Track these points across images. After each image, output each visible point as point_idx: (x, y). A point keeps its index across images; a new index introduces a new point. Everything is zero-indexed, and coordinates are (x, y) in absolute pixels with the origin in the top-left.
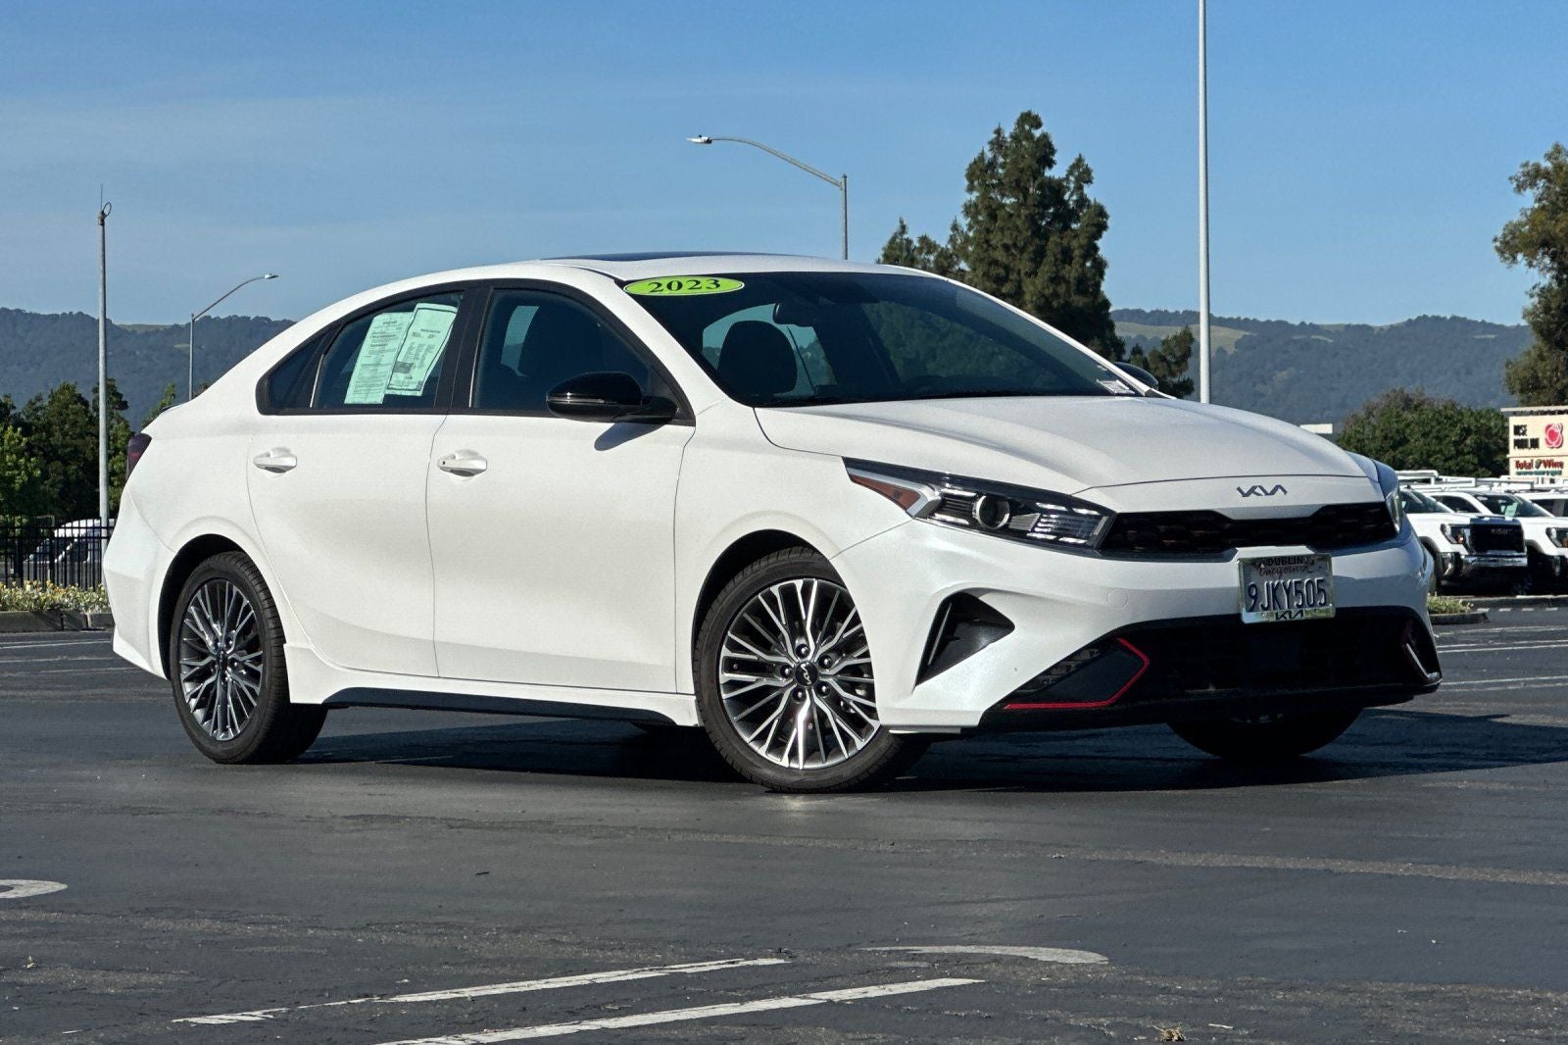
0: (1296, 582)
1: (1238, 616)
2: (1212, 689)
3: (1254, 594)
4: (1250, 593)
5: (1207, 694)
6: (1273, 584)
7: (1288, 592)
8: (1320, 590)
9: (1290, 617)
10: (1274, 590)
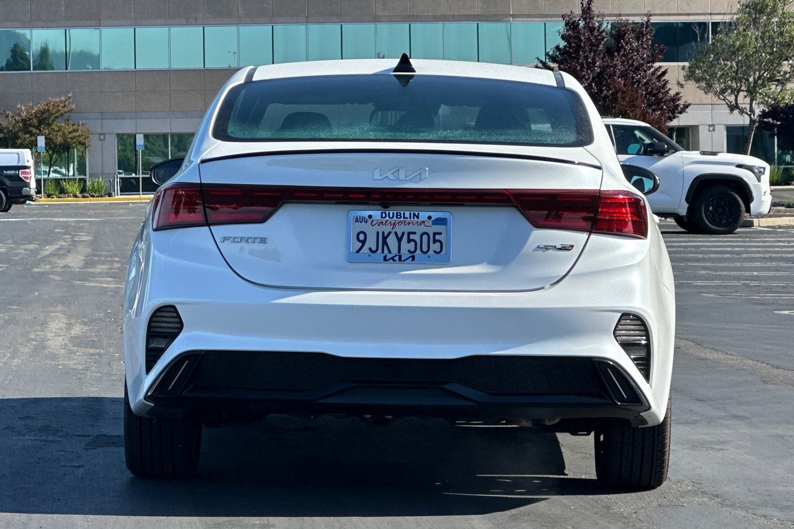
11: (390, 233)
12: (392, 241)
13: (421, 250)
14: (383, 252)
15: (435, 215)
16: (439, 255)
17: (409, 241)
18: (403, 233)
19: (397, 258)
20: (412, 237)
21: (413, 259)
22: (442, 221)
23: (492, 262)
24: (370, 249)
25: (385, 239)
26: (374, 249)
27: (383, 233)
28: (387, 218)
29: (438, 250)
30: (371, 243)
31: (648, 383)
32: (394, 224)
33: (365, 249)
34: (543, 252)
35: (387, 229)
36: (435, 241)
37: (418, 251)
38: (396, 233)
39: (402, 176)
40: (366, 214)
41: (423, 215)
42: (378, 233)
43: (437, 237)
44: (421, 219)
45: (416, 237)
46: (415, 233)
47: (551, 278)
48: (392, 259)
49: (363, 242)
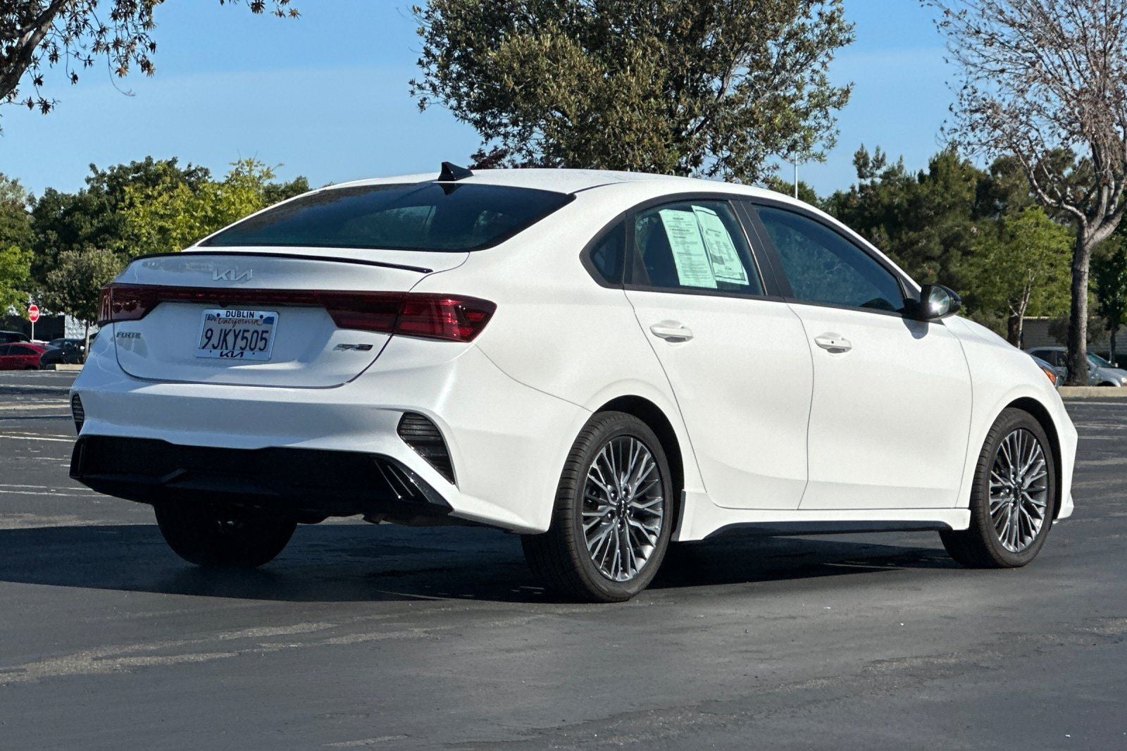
11: (230, 330)
12: (230, 338)
13: (250, 348)
14: (222, 348)
15: (266, 314)
16: (262, 352)
17: (243, 338)
18: (240, 331)
19: (229, 354)
20: (246, 334)
21: (242, 356)
22: (270, 320)
23: (300, 361)
24: (213, 345)
25: (226, 335)
26: (216, 345)
27: (226, 330)
28: (231, 317)
29: (262, 348)
30: (215, 341)
31: (454, 483)
32: (235, 322)
33: (210, 345)
34: (343, 351)
35: (229, 326)
36: (262, 339)
37: (248, 348)
38: (235, 331)
39: (232, 278)
40: (215, 312)
41: (257, 314)
42: (222, 330)
43: (265, 335)
44: (255, 318)
45: (248, 335)
46: (248, 331)
47: (347, 376)
48: (227, 355)
49: (209, 339)
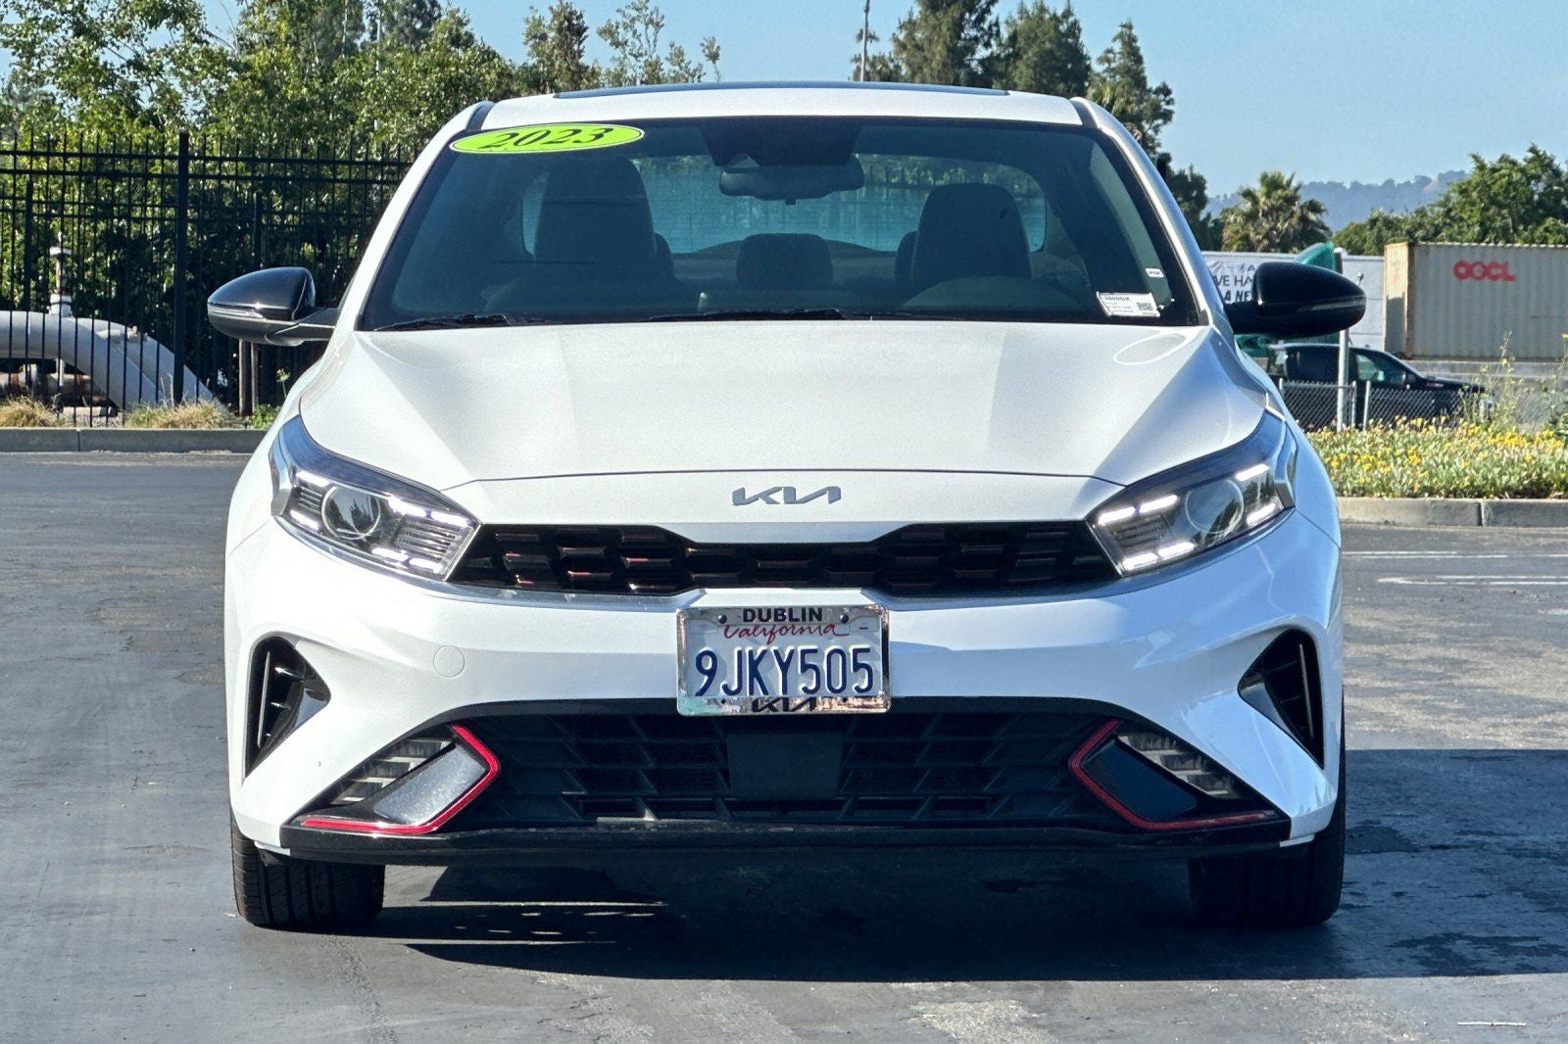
0: (804, 652)
1: (673, 701)
2: (649, 818)
3: (709, 667)
4: (702, 666)
5: (641, 826)
6: (751, 653)
7: (785, 667)
8: (857, 666)
9: (786, 708)
10: (754, 664)
